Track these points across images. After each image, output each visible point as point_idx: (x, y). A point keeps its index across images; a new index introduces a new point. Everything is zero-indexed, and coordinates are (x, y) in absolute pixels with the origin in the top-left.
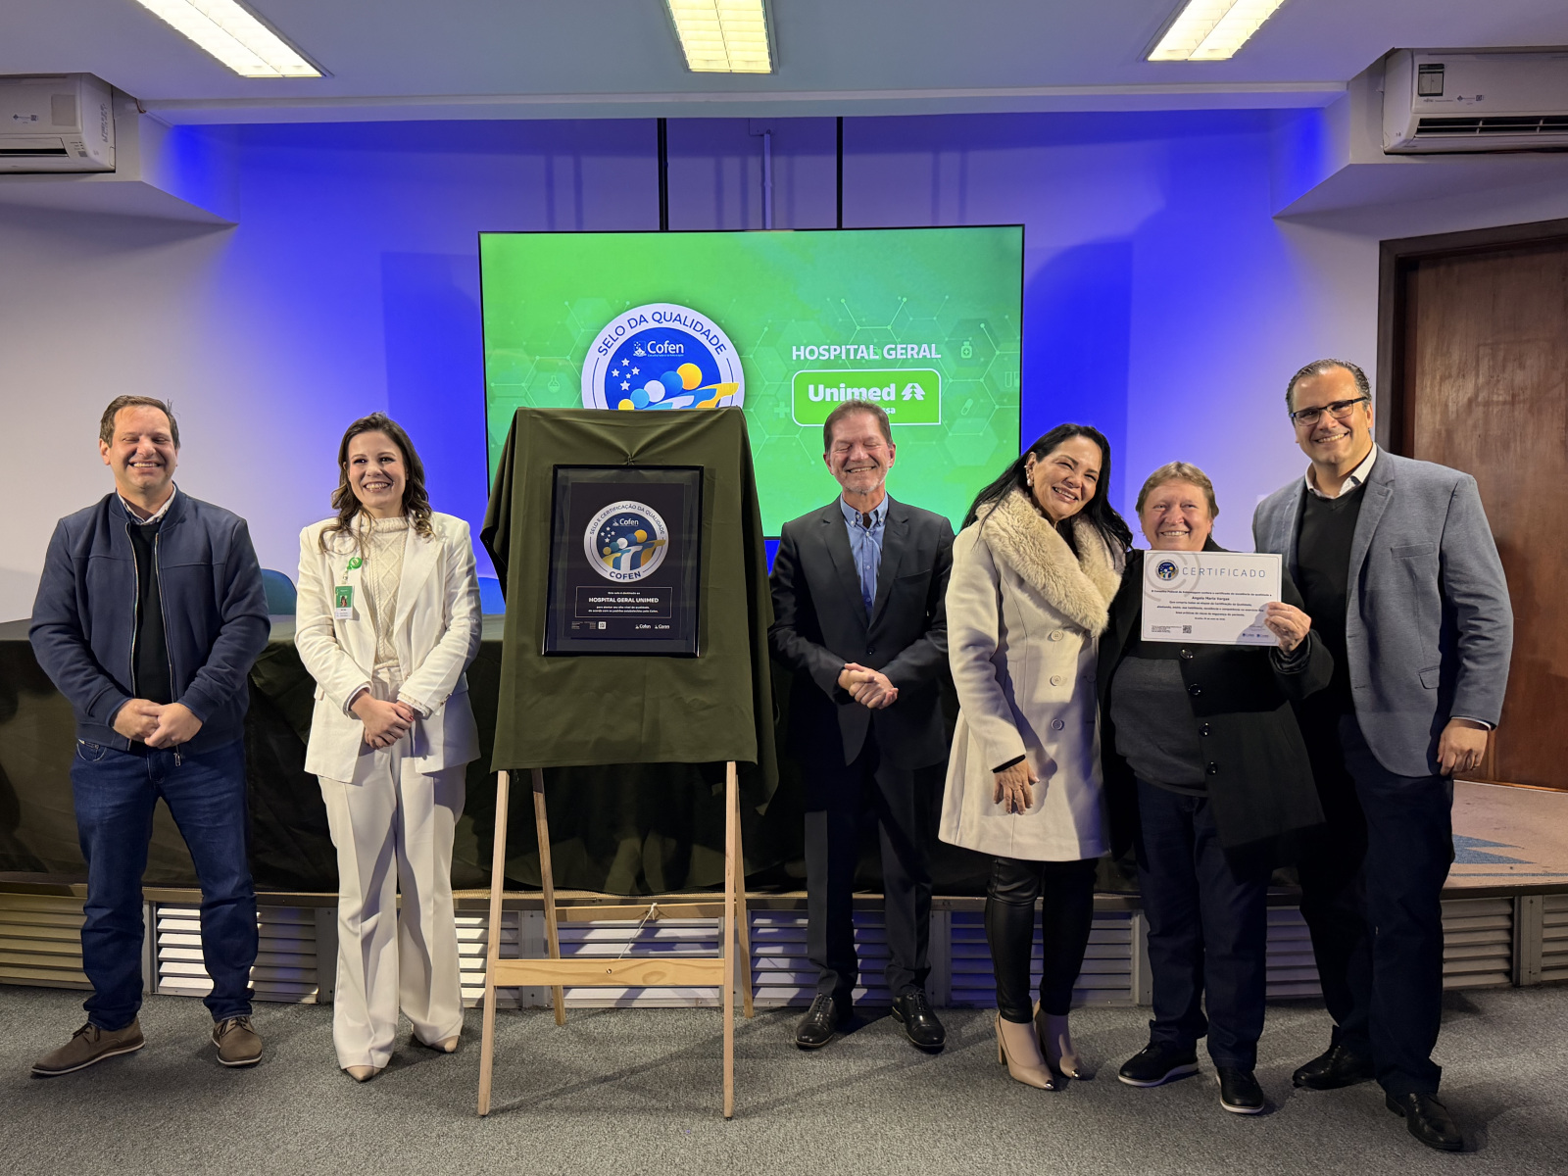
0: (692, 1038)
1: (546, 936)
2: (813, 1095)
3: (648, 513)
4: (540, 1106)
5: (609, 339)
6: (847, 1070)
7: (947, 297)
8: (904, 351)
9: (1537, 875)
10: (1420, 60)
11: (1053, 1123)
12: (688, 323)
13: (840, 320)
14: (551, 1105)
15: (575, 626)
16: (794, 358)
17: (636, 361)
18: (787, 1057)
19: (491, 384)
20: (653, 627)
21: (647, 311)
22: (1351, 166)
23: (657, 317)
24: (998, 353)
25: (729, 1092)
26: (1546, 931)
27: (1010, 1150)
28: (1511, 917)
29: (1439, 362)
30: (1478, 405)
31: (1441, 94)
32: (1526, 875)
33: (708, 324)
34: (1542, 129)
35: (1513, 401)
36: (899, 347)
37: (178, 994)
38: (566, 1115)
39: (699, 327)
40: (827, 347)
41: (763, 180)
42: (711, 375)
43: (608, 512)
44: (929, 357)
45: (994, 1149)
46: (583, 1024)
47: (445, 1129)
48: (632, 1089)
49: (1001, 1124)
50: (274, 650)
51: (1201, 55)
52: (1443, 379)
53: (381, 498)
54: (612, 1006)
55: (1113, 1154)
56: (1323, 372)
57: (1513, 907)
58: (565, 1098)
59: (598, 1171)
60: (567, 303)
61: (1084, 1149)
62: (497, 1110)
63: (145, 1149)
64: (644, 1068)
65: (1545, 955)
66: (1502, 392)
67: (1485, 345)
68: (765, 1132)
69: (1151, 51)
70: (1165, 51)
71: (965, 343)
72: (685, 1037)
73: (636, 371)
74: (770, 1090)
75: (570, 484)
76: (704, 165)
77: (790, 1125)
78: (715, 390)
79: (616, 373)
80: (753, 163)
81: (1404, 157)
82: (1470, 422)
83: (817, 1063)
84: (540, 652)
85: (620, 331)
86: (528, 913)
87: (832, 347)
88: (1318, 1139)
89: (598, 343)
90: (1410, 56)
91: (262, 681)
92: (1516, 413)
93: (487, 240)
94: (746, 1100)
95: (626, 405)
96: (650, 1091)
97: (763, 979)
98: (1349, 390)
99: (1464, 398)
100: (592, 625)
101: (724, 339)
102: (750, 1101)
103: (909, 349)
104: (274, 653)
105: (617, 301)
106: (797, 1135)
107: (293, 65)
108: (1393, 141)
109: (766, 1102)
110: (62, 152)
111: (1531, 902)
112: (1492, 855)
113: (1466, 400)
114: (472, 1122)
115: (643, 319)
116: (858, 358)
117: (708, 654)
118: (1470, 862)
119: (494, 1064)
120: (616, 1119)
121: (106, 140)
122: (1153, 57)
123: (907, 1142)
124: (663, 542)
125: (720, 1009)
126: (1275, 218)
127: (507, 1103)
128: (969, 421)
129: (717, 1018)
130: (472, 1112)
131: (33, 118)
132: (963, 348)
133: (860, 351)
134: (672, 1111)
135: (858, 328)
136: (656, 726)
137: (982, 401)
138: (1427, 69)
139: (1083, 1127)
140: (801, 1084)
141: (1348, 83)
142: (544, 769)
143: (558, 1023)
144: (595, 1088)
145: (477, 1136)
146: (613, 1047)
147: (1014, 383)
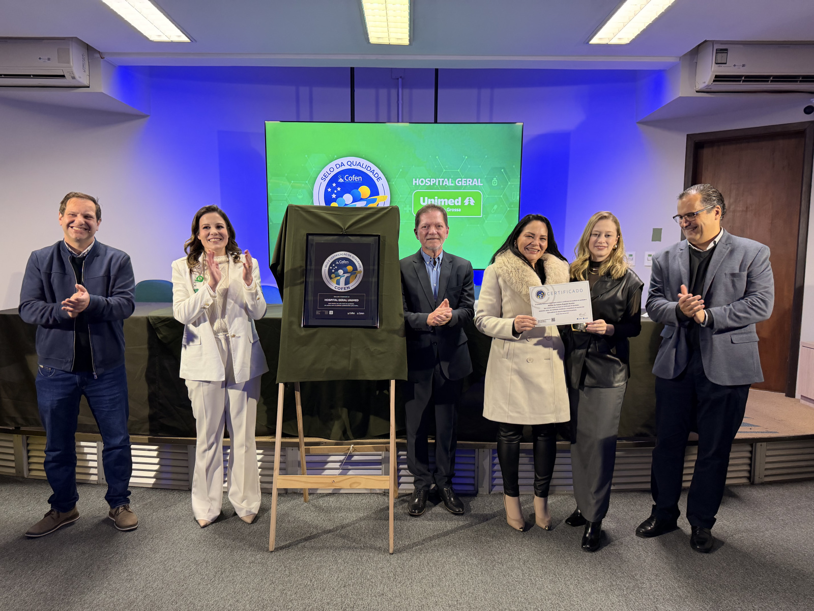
0: (370, 509)
1: (299, 459)
2: (431, 540)
3: (353, 257)
4: (299, 546)
5: (326, 173)
6: (446, 527)
7: (486, 156)
8: (465, 182)
9: (763, 432)
10: (716, 47)
11: (548, 556)
12: (364, 166)
13: (436, 166)
14: (304, 546)
15: (318, 313)
16: (414, 184)
17: (339, 184)
19: (270, 194)
20: (356, 313)
21: (345, 160)
22: (680, 97)
23: (349, 163)
24: (509, 183)
25: (391, 539)
26: (768, 458)
27: (530, 571)
28: (751, 452)
31: (726, 63)
32: (757, 431)
33: (373, 167)
34: (772, 81)
35: (747, 210)
36: (463, 180)
38: (312, 551)
39: (369, 169)
40: (429, 179)
41: (398, 100)
42: (375, 192)
43: (333, 257)
44: (477, 184)
45: (522, 570)
46: (317, 501)
47: (253, 559)
48: (343, 537)
49: (523, 556)
50: (167, 321)
51: (615, 41)
53: (218, 246)
54: (331, 492)
55: (580, 573)
57: (753, 447)
58: (311, 542)
59: (330, 583)
60: (306, 156)
61: (566, 570)
62: (278, 548)
63: (104, 570)
64: (348, 525)
65: (766, 469)
66: (741, 206)
68: (410, 561)
69: (590, 40)
70: (599, 39)
71: (494, 178)
72: (367, 508)
73: (339, 189)
74: (410, 538)
75: (314, 243)
76: (372, 92)
77: (422, 557)
78: (376, 198)
79: (329, 190)
80: (394, 92)
81: (706, 94)
83: (431, 523)
84: (300, 325)
85: (332, 170)
86: (291, 448)
87: (432, 180)
88: (677, 566)
89: (321, 175)
90: (712, 44)
91: (162, 336)
92: (748, 216)
93: (270, 125)
94: (399, 543)
95: (334, 204)
96: (352, 538)
97: (402, 480)
100: (326, 312)
101: (381, 175)
102: (401, 543)
103: (468, 181)
104: (167, 323)
105: (330, 156)
106: (425, 562)
107: (176, 35)
108: (700, 86)
109: (409, 544)
110: (63, 76)
111: (761, 445)
114: (266, 555)
115: (343, 164)
116: (444, 184)
117: (383, 327)
119: (277, 523)
120: (337, 553)
121: (85, 72)
122: (592, 42)
123: (479, 566)
124: (360, 272)
126: (637, 123)
127: (283, 544)
128: (495, 216)
129: (381, 498)
130: (265, 549)
131: (49, 59)
132: (493, 181)
133: (445, 181)
134: (363, 549)
135: (444, 170)
136: (357, 362)
137: (501, 206)
138: (719, 51)
139: (563, 558)
140: (424, 534)
141: (680, 58)
142: (300, 382)
143: (305, 501)
144: (325, 536)
145: (269, 563)
146: (332, 514)
147: (516, 198)
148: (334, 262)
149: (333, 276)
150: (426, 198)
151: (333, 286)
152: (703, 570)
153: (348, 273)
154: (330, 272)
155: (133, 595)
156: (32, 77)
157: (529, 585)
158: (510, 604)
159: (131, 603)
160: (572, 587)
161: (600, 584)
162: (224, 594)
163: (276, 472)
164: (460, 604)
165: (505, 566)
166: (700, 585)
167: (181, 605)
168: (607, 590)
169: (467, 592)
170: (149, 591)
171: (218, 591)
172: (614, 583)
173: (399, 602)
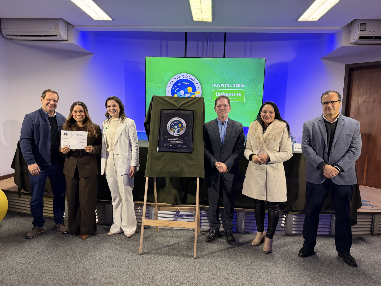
0: (186, 237)
2: (214, 253)
3: (182, 120)
4: (153, 252)
5: (173, 81)
6: (221, 247)
7: (247, 74)
8: (237, 86)
9: (379, 210)
10: (361, 22)
12: (190, 78)
13: (223, 78)
14: (155, 252)
15: (165, 145)
17: (178, 86)
19: (147, 90)
20: (182, 146)
21: (181, 75)
22: (342, 47)
23: (183, 76)
24: (258, 86)
25: (195, 253)
26: (380, 222)
27: (260, 270)
28: (372, 219)
29: (357, 92)
30: (366, 102)
31: (365, 30)
32: (376, 209)
33: (194, 78)
35: (374, 101)
36: (236, 84)
38: (159, 255)
39: (192, 79)
41: (207, 47)
42: (194, 90)
43: (173, 120)
44: (243, 87)
45: (256, 270)
46: (163, 232)
47: (132, 257)
48: (173, 249)
49: (257, 263)
51: (310, 20)
52: (358, 96)
54: (169, 228)
55: (284, 273)
56: (330, 93)
57: (373, 216)
58: (158, 251)
59: (166, 270)
61: (277, 271)
62: (143, 253)
63: (65, 258)
64: (176, 244)
65: (380, 228)
66: (372, 99)
67: (369, 88)
68: (203, 262)
70: (302, 19)
71: (251, 84)
73: (178, 88)
74: (204, 251)
75: (164, 113)
76: (195, 43)
77: (209, 261)
78: (195, 93)
79: (174, 88)
80: (205, 43)
81: (355, 45)
82: (364, 106)
83: (214, 245)
84: (156, 151)
85: (175, 79)
86: (151, 207)
87: (221, 84)
88: (332, 272)
89: (170, 82)
90: (358, 20)
92: (375, 104)
93: (147, 58)
95: (176, 96)
96: (177, 250)
97: (202, 224)
98: (336, 98)
99: (363, 100)
100: (168, 145)
101: (198, 82)
102: (200, 254)
103: (238, 85)
106: (211, 263)
107: (106, 17)
108: (352, 41)
109: (203, 255)
110: (56, 36)
111: (377, 216)
112: (367, 204)
113: (363, 101)
114: (138, 256)
115: (180, 77)
116: (227, 87)
117: (194, 153)
120: (170, 257)
121: (66, 34)
122: (299, 20)
123: (236, 267)
124: (185, 127)
125: (194, 231)
126: (321, 58)
127: (145, 251)
128: (251, 102)
129: (192, 232)
130: (137, 253)
131: (50, 28)
132: (250, 85)
133: (227, 85)
134: (182, 256)
135: (227, 80)
136: (182, 169)
137: (254, 97)
138: (362, 24)
139: (276, 265)
140: (211, 250)
141: (343, 28)
142: (156, 177)
143: (157, 232)
144: (165, 248)
145: (138, 259)
146: (169, 238)
147: (261, 93)
148: (173, 122)
149: (172, 128)
150: (218, 93)
151: (172, 133)
152: (344, 275)
153: (179, 127)
154: (171, 127)
155: (77, 270)
156: (43, 36)
157: (259, 277)
159: (76, 274)
160: (279, 279)
161: (293, 279)
162: (117, 273)
163: (144, 218)
164: (225, 284)
165: (248, 267)
166: (342, 282)
167: (98, 276)
168: (296, 281)
169: (229, 278)
170: (84, 269)
171: (115, 271)
172: (300, 279)
173: (197, 281)
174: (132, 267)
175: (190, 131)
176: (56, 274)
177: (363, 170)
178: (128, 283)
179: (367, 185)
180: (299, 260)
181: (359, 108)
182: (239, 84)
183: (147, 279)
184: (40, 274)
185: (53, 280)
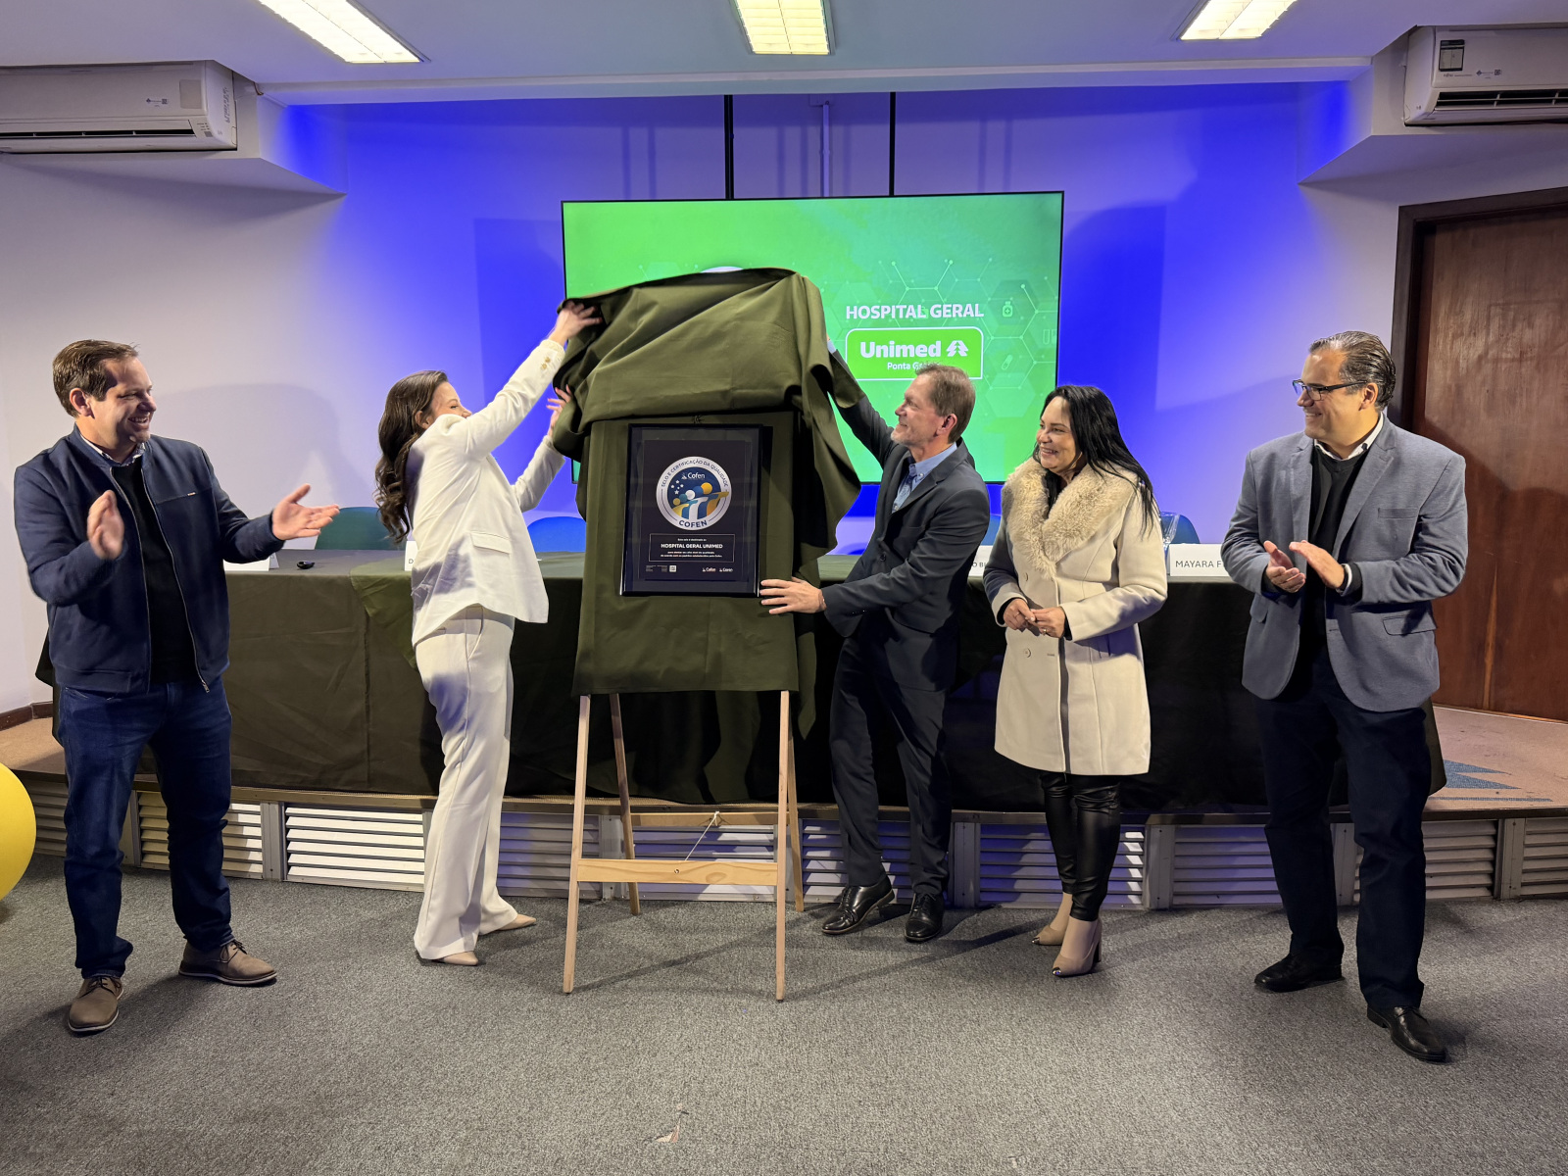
0: (750, 929)
2: (855, 982)
3: (712, 467)
4: (617, 986)
6: (885, 960)
7: (990, 260)
8: (949, 311)
9: (1519, 800)
10: (1441, 37)
11: (1066, 1013)
13: (891, 282)
14: (626, 985)
15: (649, 568)
16: (848, 317)
18: (833, 948)
20: (718, 570)
22: (1373, 137)
24: (1037, 312)
25: (780, 978)
26: (1527, 849)
27: (1027, 1036)
28: (1495, 837)
29: (1451, 321)
30: (1487, 362)
31: (1461, 69)
32: (1511, 799)
34: (1558, 101)
35: (1521, 358)
36: (945, 306)
37: (304, 881)
38: (639, 994)
40: (878, 307)
41: (822, 148)
43: (678, 467)
44: (972, 315)
45: (1013, 1034)
46: (655, 914)
47: (535, 1005)
48: (697, 972)
49: (1020, 1012)
50: (383, 584)
51: (1232, 34)
52: (1455, 337)
54: (680, 899)
55: (1118, 1042)
57: (1496, 827)
58: (638, 980)
59: (666, 1044)
61: (1093, 1036)
62: (580, 988)
64: (707, 954)
65: (1525, 872)
66: (1510, 349)
67: (1497, 305)
68: (811, 1013)
69: (1183, 31)
70: (1198, 30)
71: (1006, 303)
72: (744, 927)
74: (817, 976)
75: (643, 443)
76: (768, 134)
77: (834, 1008)
80: (813, 132)
81: (1424, 129)
82: (1479, 378)
83: (859, 953)
84: (617, 592)
86: (605, 817)
87: (883, 307)
88: (1305, 1034)
90: (1432, 31)
91: (374, 611)
92: (1523, 370)
93: (570, 209)
94: (796, 984)
96: (712, 974)
97: (813, 878)
99: (1474, 354)
100: (664, 568)
102: (799, 985)
103: (954, 309)
104: (383, 587)
106: (839, 1017)
107: (394, 52)
108: (1412, 115)
109: (813, 987)
110: (190, 132)
111: (1514, 824)
112: (1480, 781)
113: (1476, 356)
114: (558, 998)
116: (907, 317)
118: (1458, 787)
119: (578, 948)
120: (682, 998)
121: (228, 121)
122: (1186, 37)
123: (936, 1026)
124: (726, 493)
125: (774, 904)
126: (1300, 184)
127: (588, 982)
128: (1009, 376)
129: (767, 911)
130: (557, 990)
131: (164, 102)
132: (1004, 308)
133: (909, 310)
134: (731, 993)
135: (907, 289)
136: (718, 657)
137: (1021, 357)
138: (1447, 45)
140: (844, 972)
141: (1372, 58)
142: (620, 694)
143: (633, 913)
144: (664, 971)
145: (562, 1011)
146: (681, 935)
147: (1051, 340)
148: (678, 476)
149: (676, 501)
150: (872, 344)
151: (676, 520)
153: (703, 495)
154: (671, 495)
155: (329, 1054)
156: (134, 134)
158: (980, 1085)
159: (328, 1065)
162: (483, 1057)
163: (577, 853)
165: (982, 1027)
166: (1337, 1065)
167: (410, 1071)
168: (1161, 1068)
169: (907, 1065)
170: (356, 1049)
171: (473, 1053)
172: (1178, 1059)
173: (784, 1077)
174: (537, 1038)
175: (747, 508)
176: (252, 1068)
177: (1481, 647)
178: (525, 1088)
179: (1497, 708)
180: (1184, 998)
181: (1459, 390)
182: (955, 306)
183: (595, 1074)
184: (192, 1069)
185: (240, 1088)
